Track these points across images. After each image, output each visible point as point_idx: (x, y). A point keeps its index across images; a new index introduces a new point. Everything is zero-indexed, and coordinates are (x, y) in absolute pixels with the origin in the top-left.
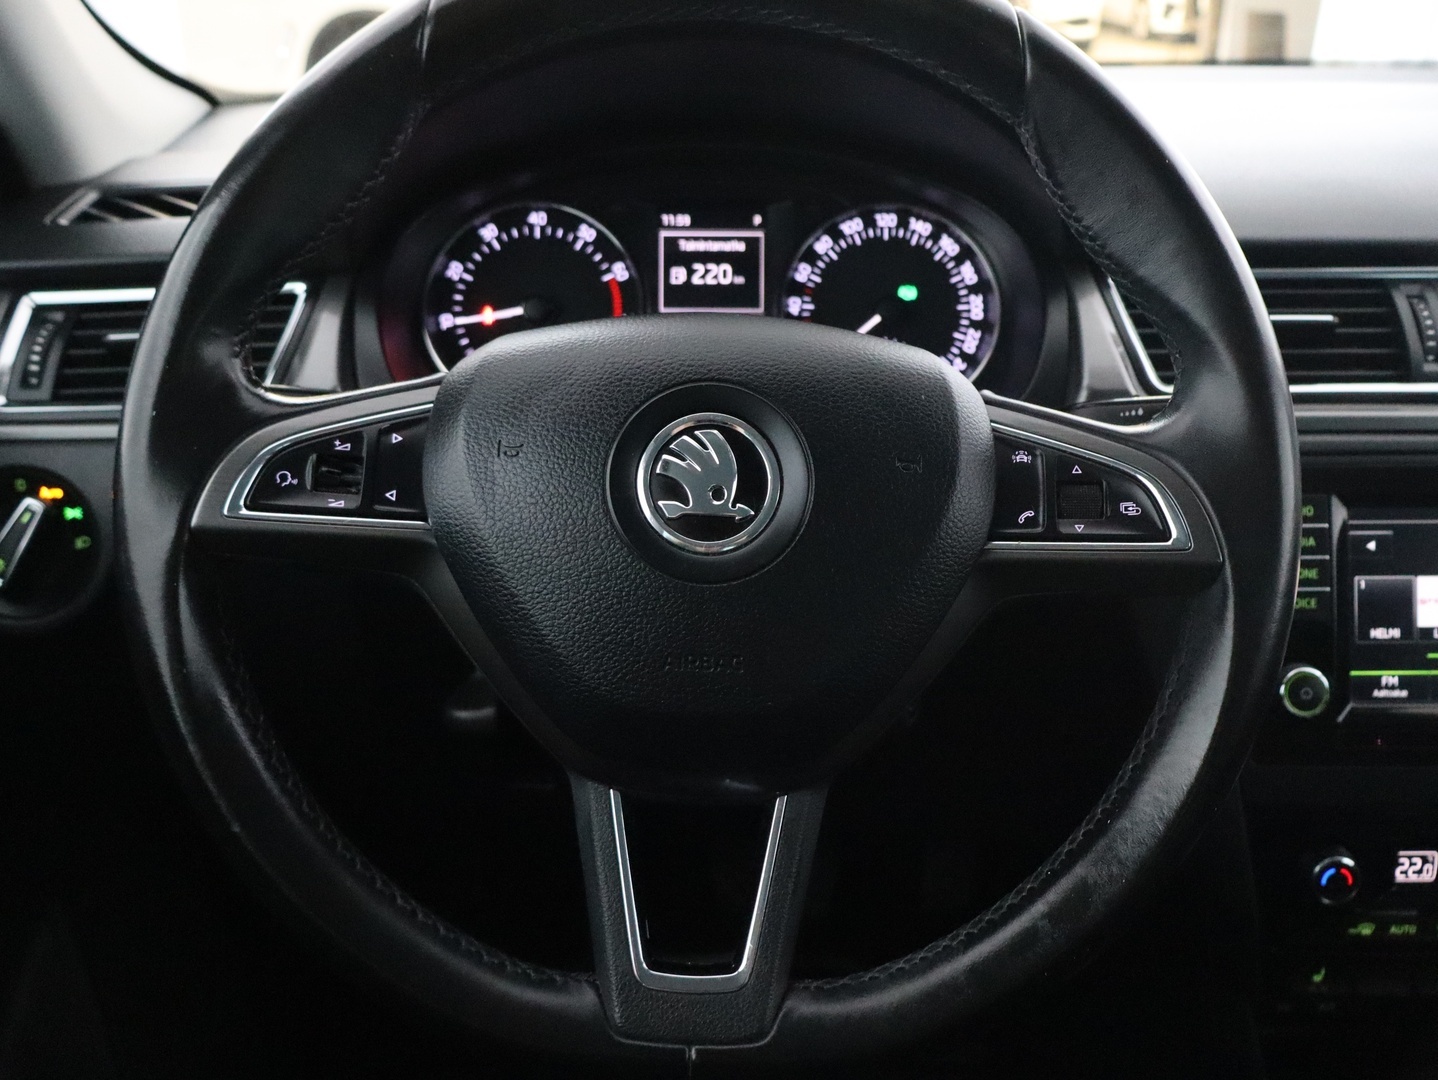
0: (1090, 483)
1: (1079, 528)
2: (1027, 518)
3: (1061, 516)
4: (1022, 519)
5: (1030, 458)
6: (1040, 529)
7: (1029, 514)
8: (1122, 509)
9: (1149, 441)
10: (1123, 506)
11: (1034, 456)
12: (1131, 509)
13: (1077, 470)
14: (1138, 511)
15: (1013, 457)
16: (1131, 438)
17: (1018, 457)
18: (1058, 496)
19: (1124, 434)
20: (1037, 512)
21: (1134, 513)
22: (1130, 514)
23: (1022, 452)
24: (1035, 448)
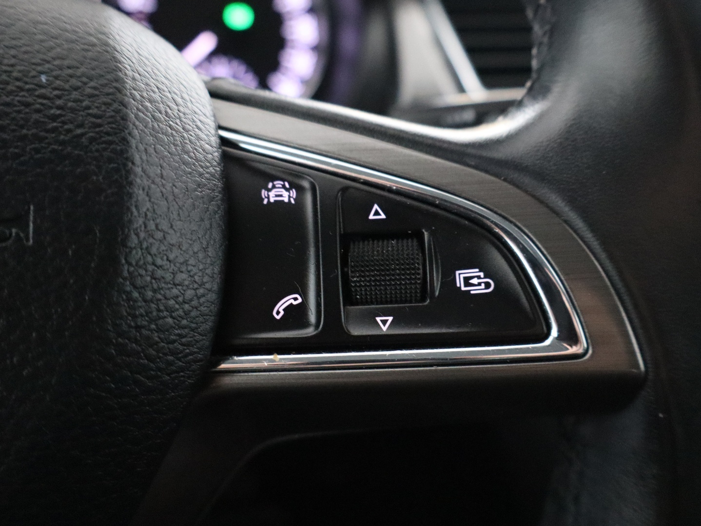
0: (400, 236)
1: (385, 324)
2: (289, 309)
3: (350, 300)
4: (279, 309)
5: (293, 193)
6: (310, 331)
7: (290, 300)
8: (460, 282)
9: (499, 154)
10: (460, 276)
11: (300, 189)
12: (475, 281)
13: (377, 213)
14: (488, 285)
15: (264, 193)
16: (469, 150)
17: (272, 194)
18: (345, 263)
19: (456, 144)
20: (304, 295)
21: (481, 290)
22: (474, 291)
23: (278, 183)
24: (299, 176)
